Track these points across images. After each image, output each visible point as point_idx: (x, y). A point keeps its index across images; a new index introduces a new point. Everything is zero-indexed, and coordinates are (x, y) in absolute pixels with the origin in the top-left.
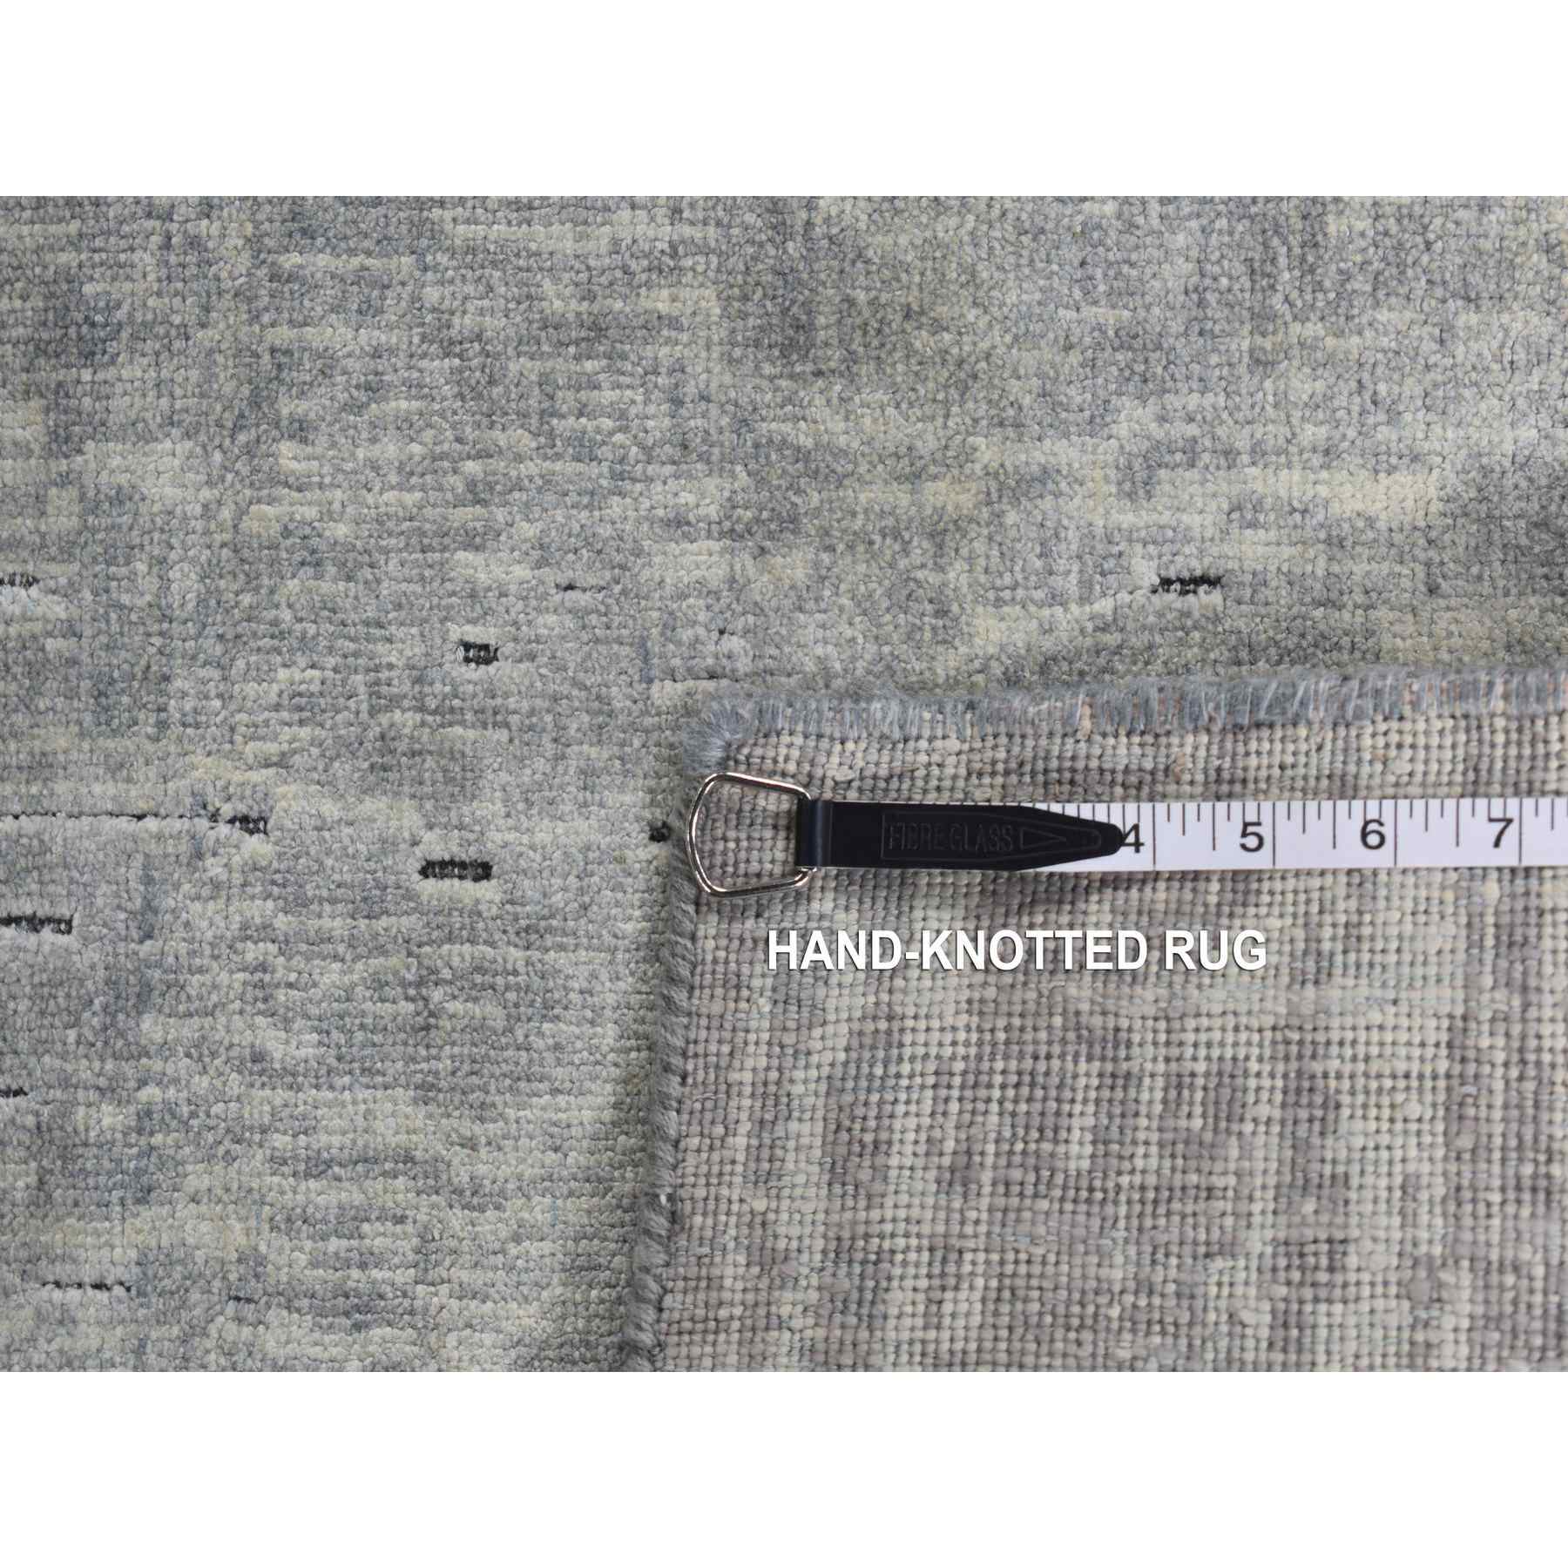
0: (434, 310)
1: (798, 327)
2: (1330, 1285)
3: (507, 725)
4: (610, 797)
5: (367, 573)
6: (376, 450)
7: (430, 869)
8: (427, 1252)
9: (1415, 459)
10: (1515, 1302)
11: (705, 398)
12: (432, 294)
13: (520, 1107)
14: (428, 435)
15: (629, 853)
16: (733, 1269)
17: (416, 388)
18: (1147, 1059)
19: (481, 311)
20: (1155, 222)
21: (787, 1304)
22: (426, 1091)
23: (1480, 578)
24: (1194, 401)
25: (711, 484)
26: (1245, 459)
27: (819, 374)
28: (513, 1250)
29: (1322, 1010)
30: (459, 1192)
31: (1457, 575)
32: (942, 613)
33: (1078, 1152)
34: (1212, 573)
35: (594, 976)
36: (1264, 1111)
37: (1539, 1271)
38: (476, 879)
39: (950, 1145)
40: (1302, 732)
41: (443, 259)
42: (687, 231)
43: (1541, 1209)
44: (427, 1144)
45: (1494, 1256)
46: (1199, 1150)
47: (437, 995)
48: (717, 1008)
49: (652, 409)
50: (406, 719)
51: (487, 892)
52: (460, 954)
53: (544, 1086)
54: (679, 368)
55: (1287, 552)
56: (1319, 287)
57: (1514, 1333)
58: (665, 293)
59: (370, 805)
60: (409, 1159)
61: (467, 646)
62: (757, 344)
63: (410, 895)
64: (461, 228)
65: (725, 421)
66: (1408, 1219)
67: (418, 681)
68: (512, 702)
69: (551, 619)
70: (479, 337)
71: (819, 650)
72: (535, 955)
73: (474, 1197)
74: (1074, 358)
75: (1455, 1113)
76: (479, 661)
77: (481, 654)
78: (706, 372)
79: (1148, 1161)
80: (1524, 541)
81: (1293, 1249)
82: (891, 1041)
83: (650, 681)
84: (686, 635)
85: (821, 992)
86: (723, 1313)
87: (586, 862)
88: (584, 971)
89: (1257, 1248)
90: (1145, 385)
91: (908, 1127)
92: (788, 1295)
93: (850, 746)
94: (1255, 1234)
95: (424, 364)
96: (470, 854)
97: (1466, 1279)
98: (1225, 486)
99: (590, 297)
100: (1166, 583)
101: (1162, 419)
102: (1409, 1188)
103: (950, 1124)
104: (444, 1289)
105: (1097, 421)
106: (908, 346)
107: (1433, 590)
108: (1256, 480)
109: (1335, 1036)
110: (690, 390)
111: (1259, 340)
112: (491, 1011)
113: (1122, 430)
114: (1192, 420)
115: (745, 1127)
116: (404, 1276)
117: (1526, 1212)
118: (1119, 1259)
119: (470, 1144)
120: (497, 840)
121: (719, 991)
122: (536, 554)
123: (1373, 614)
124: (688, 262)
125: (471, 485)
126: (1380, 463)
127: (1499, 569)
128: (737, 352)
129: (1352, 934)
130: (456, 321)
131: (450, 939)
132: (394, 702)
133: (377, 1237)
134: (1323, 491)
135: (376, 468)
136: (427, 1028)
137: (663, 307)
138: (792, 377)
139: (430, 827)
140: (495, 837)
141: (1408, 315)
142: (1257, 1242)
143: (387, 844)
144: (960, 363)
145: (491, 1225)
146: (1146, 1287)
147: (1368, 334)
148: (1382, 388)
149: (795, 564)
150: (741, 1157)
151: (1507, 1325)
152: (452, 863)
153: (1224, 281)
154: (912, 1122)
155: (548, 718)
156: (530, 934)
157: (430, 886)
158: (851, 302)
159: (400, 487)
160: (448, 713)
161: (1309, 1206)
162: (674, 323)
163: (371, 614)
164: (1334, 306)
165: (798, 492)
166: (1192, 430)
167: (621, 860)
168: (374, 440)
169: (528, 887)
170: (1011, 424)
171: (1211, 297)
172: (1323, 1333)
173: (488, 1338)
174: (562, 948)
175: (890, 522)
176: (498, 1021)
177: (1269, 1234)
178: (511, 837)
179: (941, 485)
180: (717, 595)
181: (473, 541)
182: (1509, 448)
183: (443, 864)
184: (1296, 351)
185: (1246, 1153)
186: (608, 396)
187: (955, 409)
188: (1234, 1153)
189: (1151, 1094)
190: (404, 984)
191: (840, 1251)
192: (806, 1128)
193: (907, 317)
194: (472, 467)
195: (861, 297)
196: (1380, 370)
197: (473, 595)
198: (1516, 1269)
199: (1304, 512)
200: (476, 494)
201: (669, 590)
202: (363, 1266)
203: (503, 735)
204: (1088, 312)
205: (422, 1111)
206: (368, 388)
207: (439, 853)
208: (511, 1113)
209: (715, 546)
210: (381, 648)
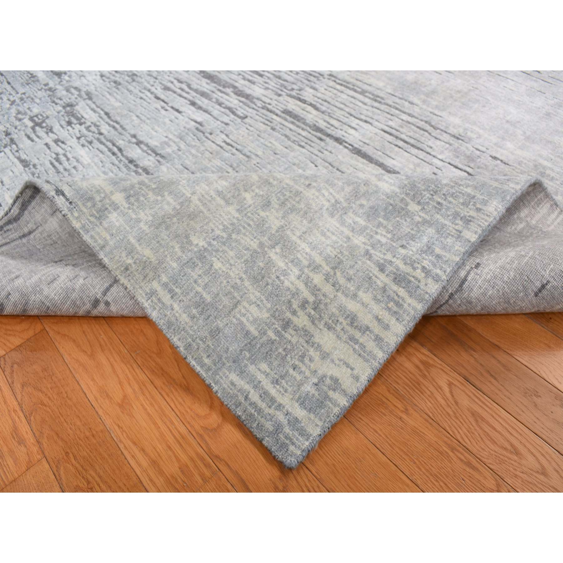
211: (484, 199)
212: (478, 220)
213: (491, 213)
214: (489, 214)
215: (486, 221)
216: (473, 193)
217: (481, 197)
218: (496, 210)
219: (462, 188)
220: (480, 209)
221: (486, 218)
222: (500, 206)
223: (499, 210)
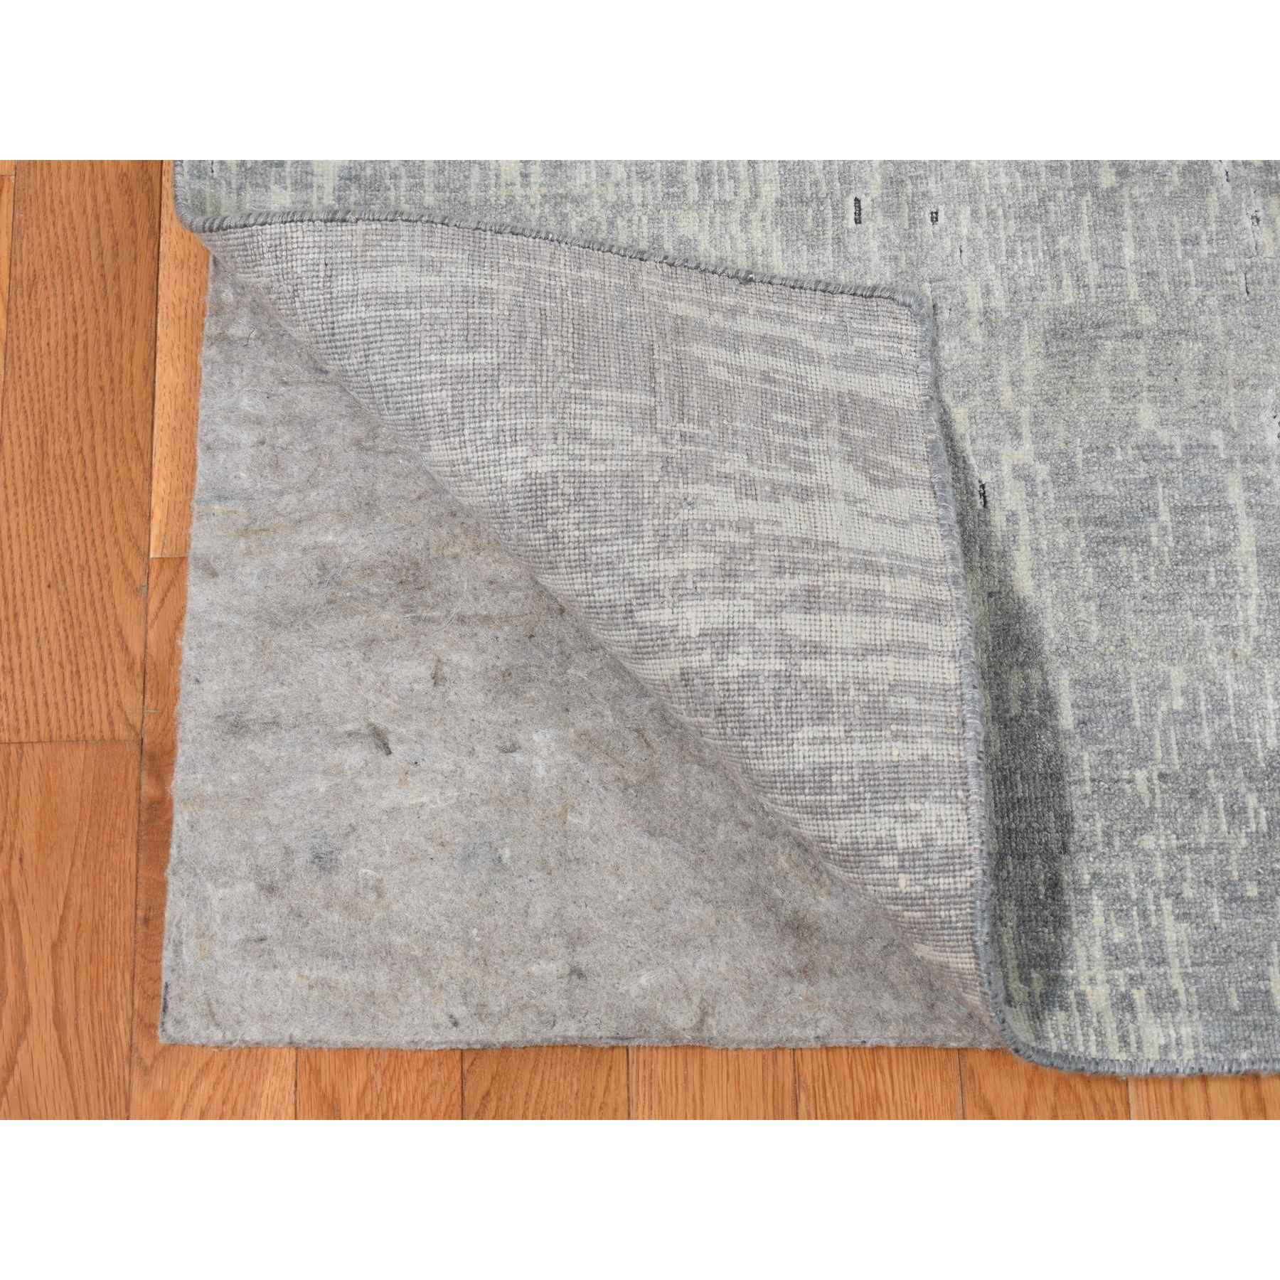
0: (1055, 195)
1: (1063, 335)
2: (741, 493)
3: (910, 228)
4: (888, 268)
5: (959, 174)
6: (1003, 175)
7: (857, 201)
8: (724, 204)
9: (1039, 586)
10: (740, 558)
11: (1034, 299)
12: (1060, 194)
13: (777, 238)
14: (1010, 195)
15: (868, 276)
16: (728, 300)
17: (1026, 189)
18: (812, 444)
19: (1056, 213)
20: (1116, 477)
21: (717, 316)
22: (780, 203)
23: (996, 615)
24: (1051, 495)
25: (1003, 303)
26: (1032, 517)
27: (1047, 343)
28: (727, 237)
29: (836, 501)
30: (746, 215)
31: (996, 605)
32: (965, 396)
33: (779, 417)
34: (989, 505)
35: (824, 264)
36: (799, 478)
37: (752, 568)
38: (855, 220)
39: (777, 376)
40: (934, 508)
41: (1073, 197)
42: (1093, 291)
43: (774, 570)
44: (762, 202)
45: (756, 552)
46: (784, 455)
47: (814, 205)
48: (818, 301)
49: (1027, 279)
50: (909, 188)
51: (851, 223)
52: (829, 214)
53: (785, 247)
54: (1043, 289)
55: (999, 534)
56: (1098, 544)
57: (730, 558)
58: (1069, 282)
59: (878, 177)
60: (756, 196)
61: (937, 213)
62: (1055, 319)
63: (848, 193)
64: (1085, 204)
65: (1026, 308)
66: (766, 522)
67: (924, 194)
68: (918, 229)
69: (949, 243)
70: (1047, 212)
71: (947, 347)
72: (830, 241)
73: (745, 222)
74: (1063, 446)
75: (805, 541)
76: (932, 218)
77: (935, 219)
78: (1045, 300)
79: (779, 439)
80: (1011, 633)
81: (753, 481)
82: (811, 362)
83: (930, 282)
84: (948, 296)
85: (826, 340)
86: (713, 295)
87: (863, 258)
88: (825, 260)
89: (751, 470)
90: (1055, 474)
91: (782, 364)
92: (721, 318)
93: (914, 354)
94: (756, 470)
95: (1035, 193)
96: (863, 216)
97: (747, 541)
98: (1021, 509)
99: (1066, 253)
100: (983, 486)
101: (1044, 482)
102: (777, 523)
103: (785, 378)
104: (713, 211)
105: (1041, 457)
106: (1060, 378)
107: (990, 595)
108: (1024, 521)
109: (827, 504)
110: (1036, 294)
111: (1076, 520)
112: (809, 224)
113: (1038, 466)
114: (1044, 494)
115: (778, 309)
116: (716, 195)
117: (772, 564)
118: (744, 425)
119: (763, 219)
120: (868, 225)
121: (823, 302)
122: (971, 237)
123: (979, 571)
124: (1082, 291)
125: (993, 212)
126: (1036, 572)
127: (1000, 623)
128: (1052, 312)
129: (863, 514)
130: (1052, 203)
131: (834, 209)
132: (915, 185)
133: (729, 185)
134: (1023, 548)
135: (996, 175)
136: (802, 202)
137: (1064, 282)
138: (1045, 333)
139: (872, 200)
140: (870, 224)
141: (1092, 581)
142: (754, 471)
143: (866, 184)
144: (1056, 399)
145: (735, 228)
146: (735, 433)
147: (1083, 565)
148: (1064, 571)
149: (977, 337)
150: (767, 307)
151: (732, 555)
152: (860, 210)
153: (1097, 506)
154: (784, 365)
155: (914, 244)
156: (838, 240)
157: (851, 202)
158: (1074, 355)
159: (990, 184)
160: (912, 205)
161: (767, 488)
162: (1059, 287)
163: (945, 176)
164: (1092, 551)
165: (1003, 338)
166: (1040, 493)
167: (866, 273)
168: (1007, 174)
169: (854, 239)
170: (1037, 420)
171: (1090, 501)
172: (725, 489)
173: (696, 228)
174: (833, 252)
175: (996, 373)
176: (806, 229)
177: (756, 475)
178: (871, 230)
179: (1010, 393)
180: (963, 307)
181: (974, 212)
182: (1046, 625)
183: (859, 207)
184: (1073, 535)
185: (783, 470)
186: (1031, 261)
187: (1039, 398)
188: (784, 466)
189: (800, 442)
190: (817, 193)
191: (738, 337)
192: (778, 330)
193: (1071, 377)
194: (1000, 212)
195: (1077, 359)
196: (1070, 570)
197: (955, 214)
198: (752, 560)
199: (1014, 541)
200: (991, 214)
201: (963, 288)
202: (719, 181)
203: (906, 226)
204: (1080, 450)
205: (773, 201)
206: (1024, 171)
207: (863, 204)
208: (774, 234)
209: (981, 306)
210: (933, 179)
211: (1176, 992)
212: (1085, 1023)
213: (1139, 1042)
214: (1133, 1038)
215: (1101, 1045)
216: (1171, 950)
217: (1177, 983)
218: (1165, 1048)
219: (1167, 904)
220: (1131, 1007)
221: (1112, 1039)
222: (1189, 1053)
223: (1173, 1056)
